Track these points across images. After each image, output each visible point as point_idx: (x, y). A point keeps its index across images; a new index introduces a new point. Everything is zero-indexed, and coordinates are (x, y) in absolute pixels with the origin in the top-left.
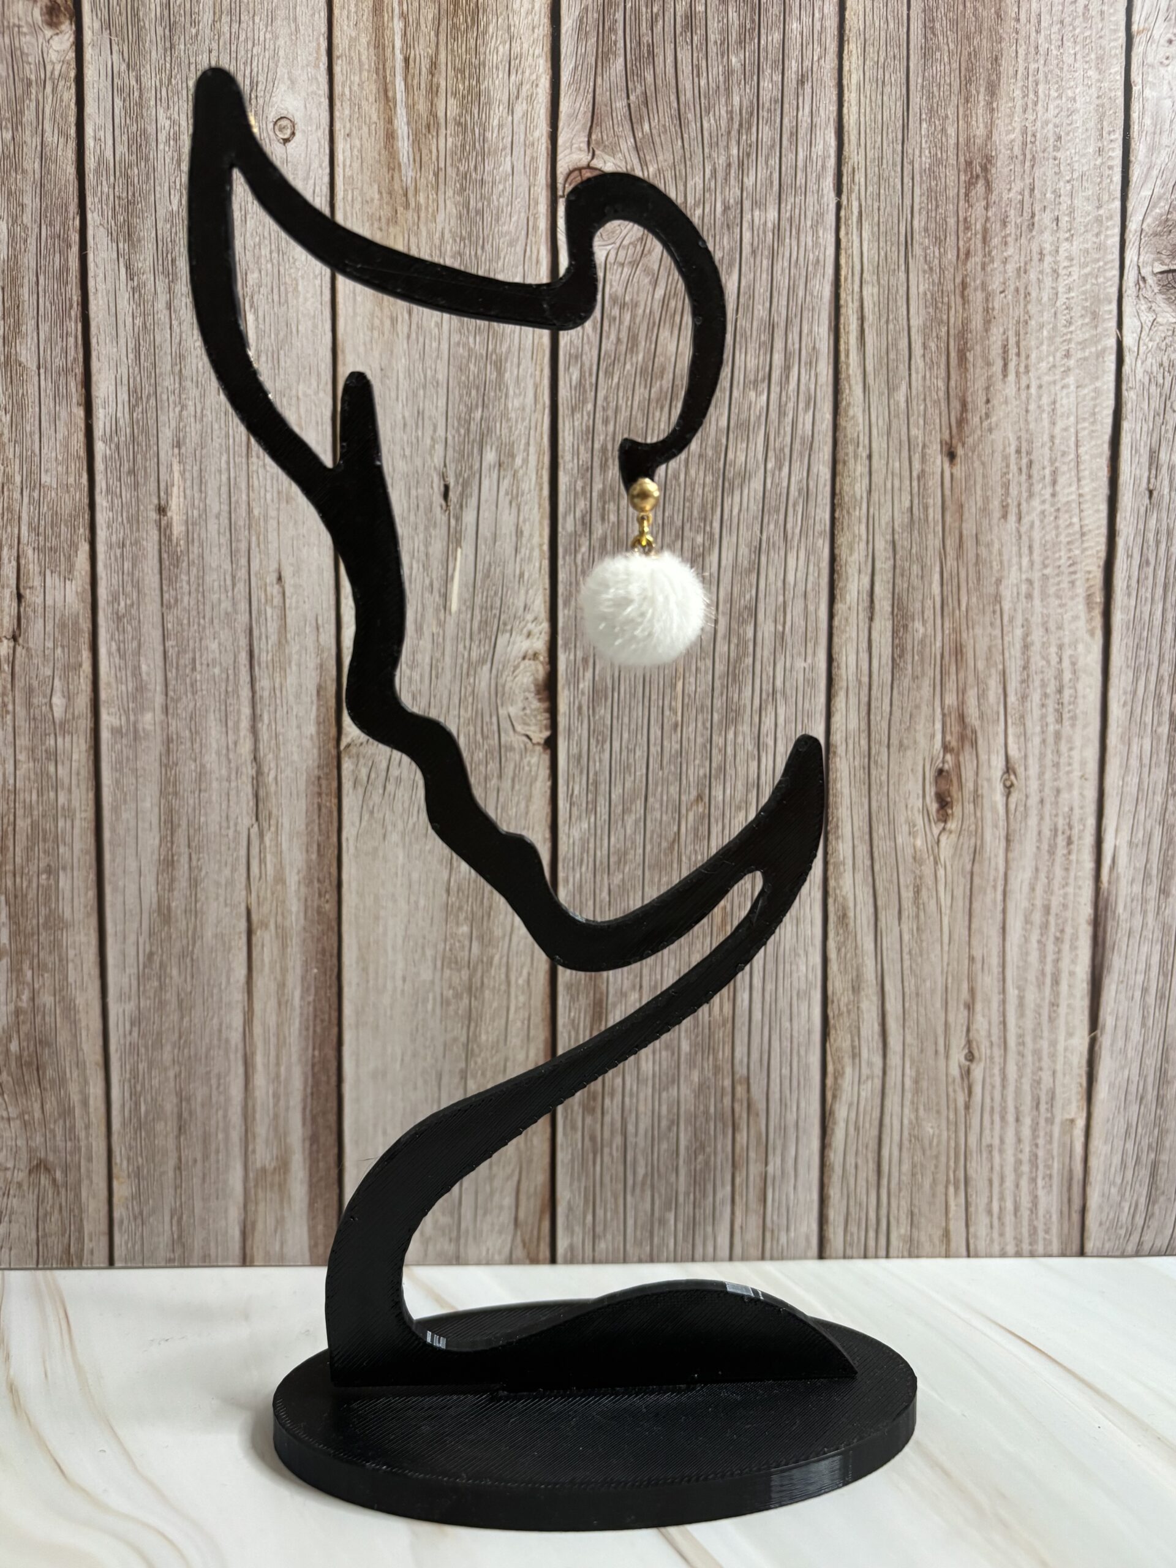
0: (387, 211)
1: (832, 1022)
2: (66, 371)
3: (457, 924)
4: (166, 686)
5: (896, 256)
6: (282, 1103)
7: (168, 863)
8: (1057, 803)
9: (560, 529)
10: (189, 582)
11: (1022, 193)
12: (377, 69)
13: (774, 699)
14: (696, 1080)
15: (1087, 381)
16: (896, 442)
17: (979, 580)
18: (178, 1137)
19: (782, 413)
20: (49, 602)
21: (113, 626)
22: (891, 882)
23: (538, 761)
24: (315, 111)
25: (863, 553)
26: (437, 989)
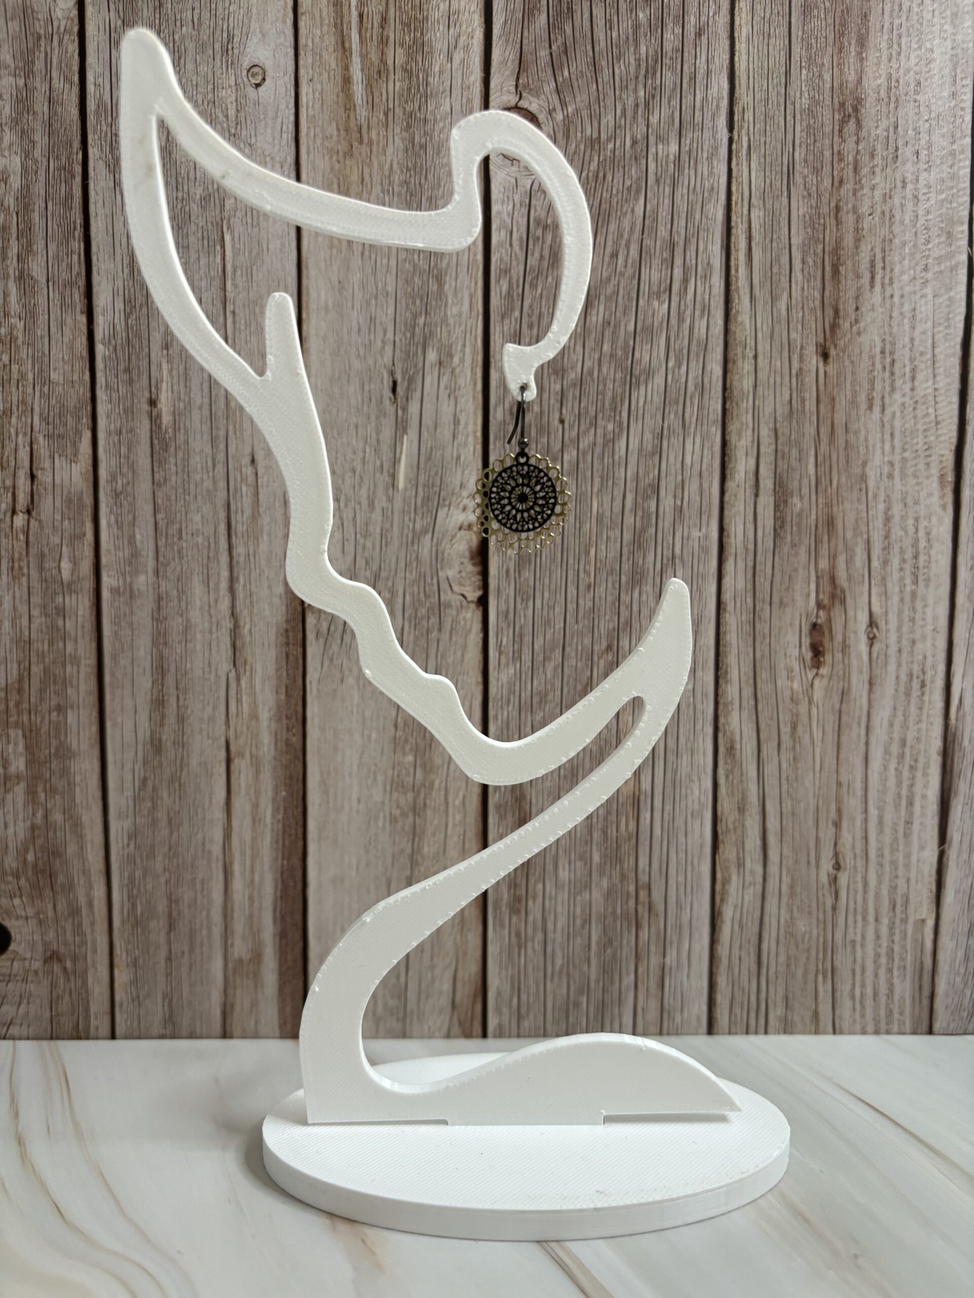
0: (343, 147)
1: (720, 837)
2: (71, 284)
3: (404, 754)
4: (157, 552)
5: (779, 183)
6: (256, 904)
7: (159, 703)
8: (912, 652)
9: (491, 418)
10: (176, 464)
11: (887, 130)
12: (336, 24)
13: (674, 563)
14: (605, 885)
15: (943, 291)
16: (778, 344)
17: (847, 462)
18: (169, 933)
19: (681, 320)
20: (58, 481)
21: (112, 502)
22: (772, 719)
23: (472, 616)
24: (282, 60)
25: (750, 439)
26: (387, 809)
